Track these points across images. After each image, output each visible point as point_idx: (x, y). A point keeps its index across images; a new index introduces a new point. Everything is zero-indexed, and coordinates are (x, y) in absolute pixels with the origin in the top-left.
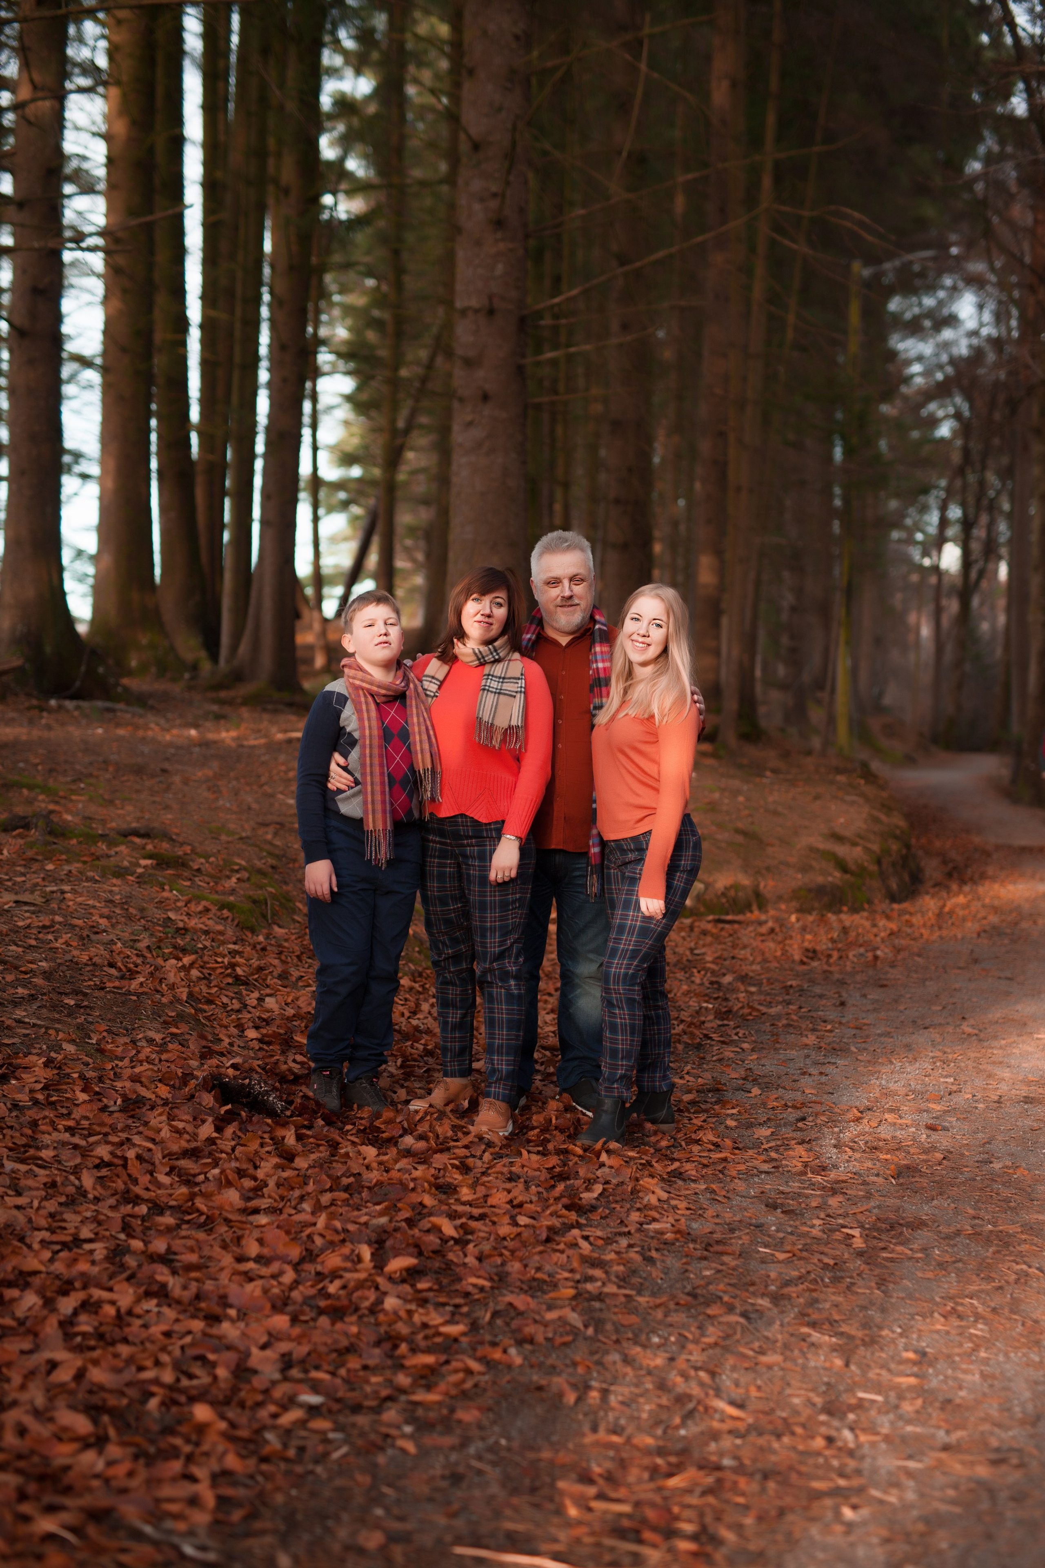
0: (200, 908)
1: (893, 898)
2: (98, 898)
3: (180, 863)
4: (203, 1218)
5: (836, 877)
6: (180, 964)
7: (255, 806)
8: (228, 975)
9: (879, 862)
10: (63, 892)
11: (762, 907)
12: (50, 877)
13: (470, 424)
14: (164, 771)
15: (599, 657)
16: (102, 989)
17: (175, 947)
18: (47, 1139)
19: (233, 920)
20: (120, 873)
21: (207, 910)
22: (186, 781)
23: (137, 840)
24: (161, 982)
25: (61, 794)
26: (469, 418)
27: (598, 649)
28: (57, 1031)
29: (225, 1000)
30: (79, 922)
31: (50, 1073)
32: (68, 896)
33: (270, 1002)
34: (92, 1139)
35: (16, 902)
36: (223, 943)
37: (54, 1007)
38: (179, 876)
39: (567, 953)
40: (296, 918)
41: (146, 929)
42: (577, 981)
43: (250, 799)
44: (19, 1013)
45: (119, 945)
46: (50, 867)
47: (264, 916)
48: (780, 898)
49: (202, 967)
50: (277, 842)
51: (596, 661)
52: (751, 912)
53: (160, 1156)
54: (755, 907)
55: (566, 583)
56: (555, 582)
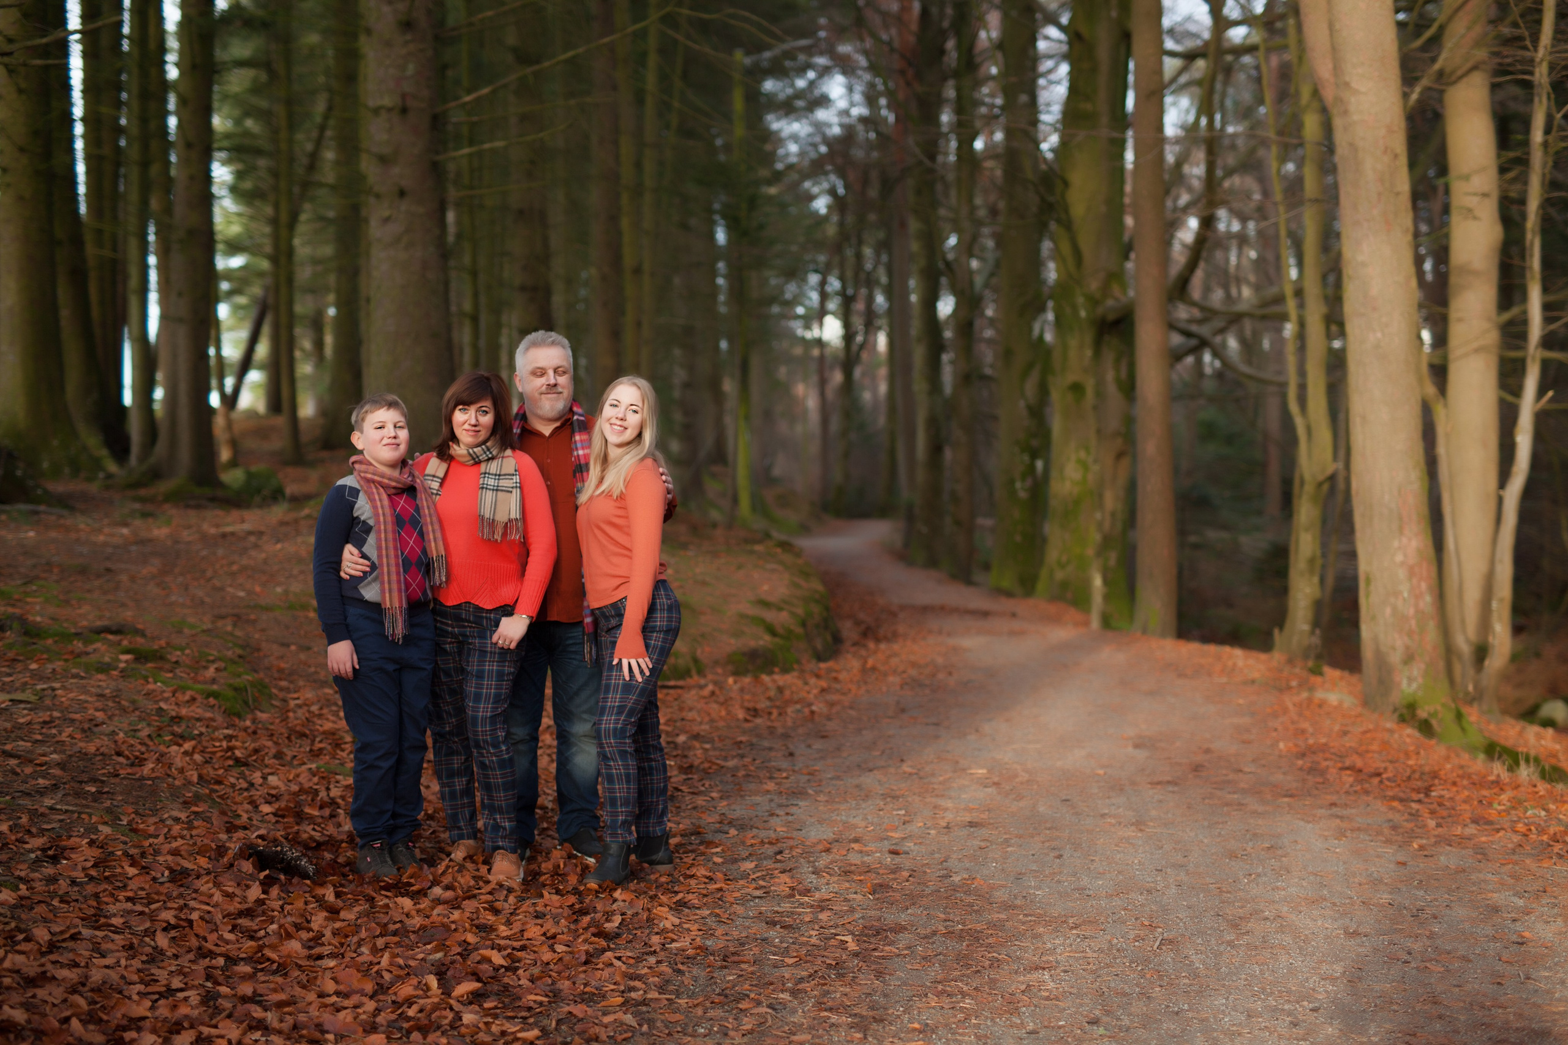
0: (187, 698)
1: (820, 658)
2: (87, 692)
3: (158, 656)
4: (275, 966)
5: (765, 640)
6: (182, 750)
7: (207, 600)
8: (229, 758)
9: (804, 624)
10: (54, 689)
11: (701, 673)
12: (38, 676)
13: (386, 220)
14: (108, 570)
15: (579, 445)
16: (117, 775)
17: (173, 734)
18: (112, 909)
19: (220, 707)
20: (104, 668)
21: (194, 699)
22: (133, 579)
23: (110, 637)
24: (170, 768)
25: (16, 596)
26: (387, 213)
27: (577, 438)
28: (90, 815)
29: (232, 780)
30: (77, 716)
31: (96, 852)
32: (59, 692)
33: (273, 780)
34: (153, 907)
35: (11, 700)
36: (216, 729)
37: (78, 794)
38: (161, 669)
39: (563, 715)
40: (274, 702)
41: (141, 719)
42: (573, 740)
43: (200, 593)
44: (48, 802)
45: (121, 735)
46: (34, 666)
47: (246, 703)
48: (716, 663)
49: (202, 752)
50: (239, 633)
51: (577, 449)
52: (691, 677)
53: (220, 916)
54: (694, 672)
55: (551, 373)
56: (540, 372)
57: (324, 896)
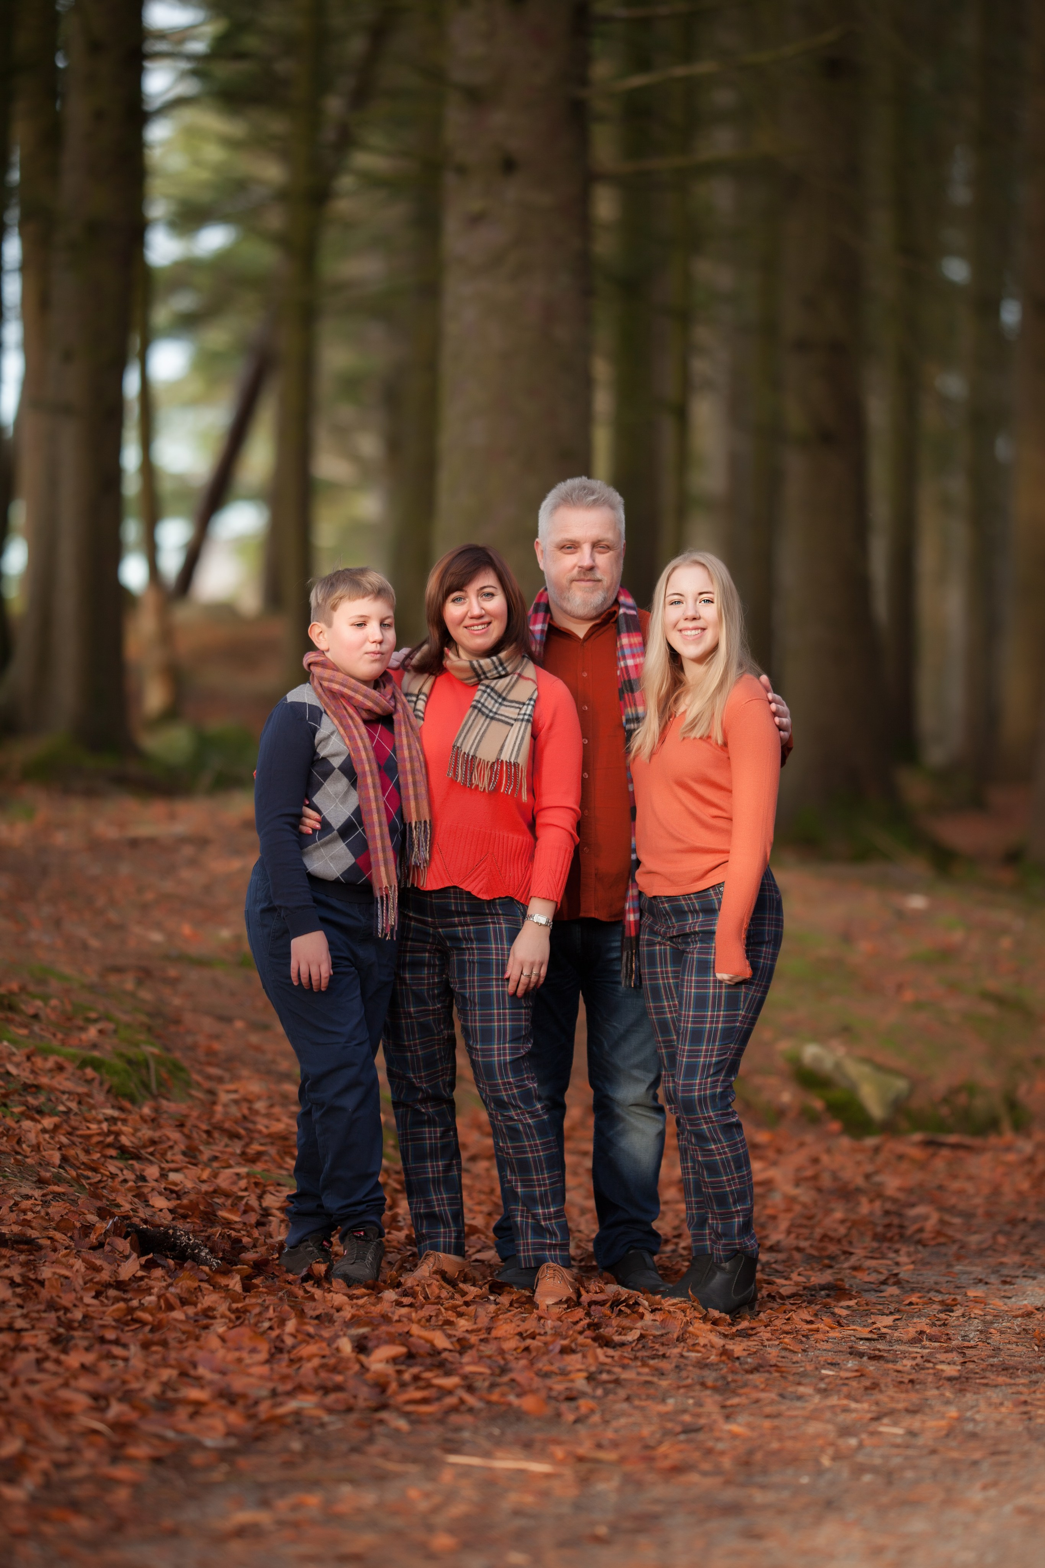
0: (50, 1064)
6: (40, 1127)
7: (94, 943)
8: (109, 1145)
11: (1019, 1126)
15: (627, 651)
17: (25, 1104)
19: (101, 1084)
21: (60, 1068)
24: (19, 1142)
26: (476, 205)
27: (625, 641)
29: (113, 1169)
33: (176, 1176)
36: (92, 1107)
38: (9, 1022)
40: (194, 1093)
42: (619, 1111)
43: (82, 932)
47: (146, 1086)
49: (70, 1134)
50: (146, 995)
51: (624, 658)
52: (997, 1132)
53: (81, 1282)
54: (1006, 1125)
55: (586, 548)
56: (572, 546)
57: (228, 1286)
